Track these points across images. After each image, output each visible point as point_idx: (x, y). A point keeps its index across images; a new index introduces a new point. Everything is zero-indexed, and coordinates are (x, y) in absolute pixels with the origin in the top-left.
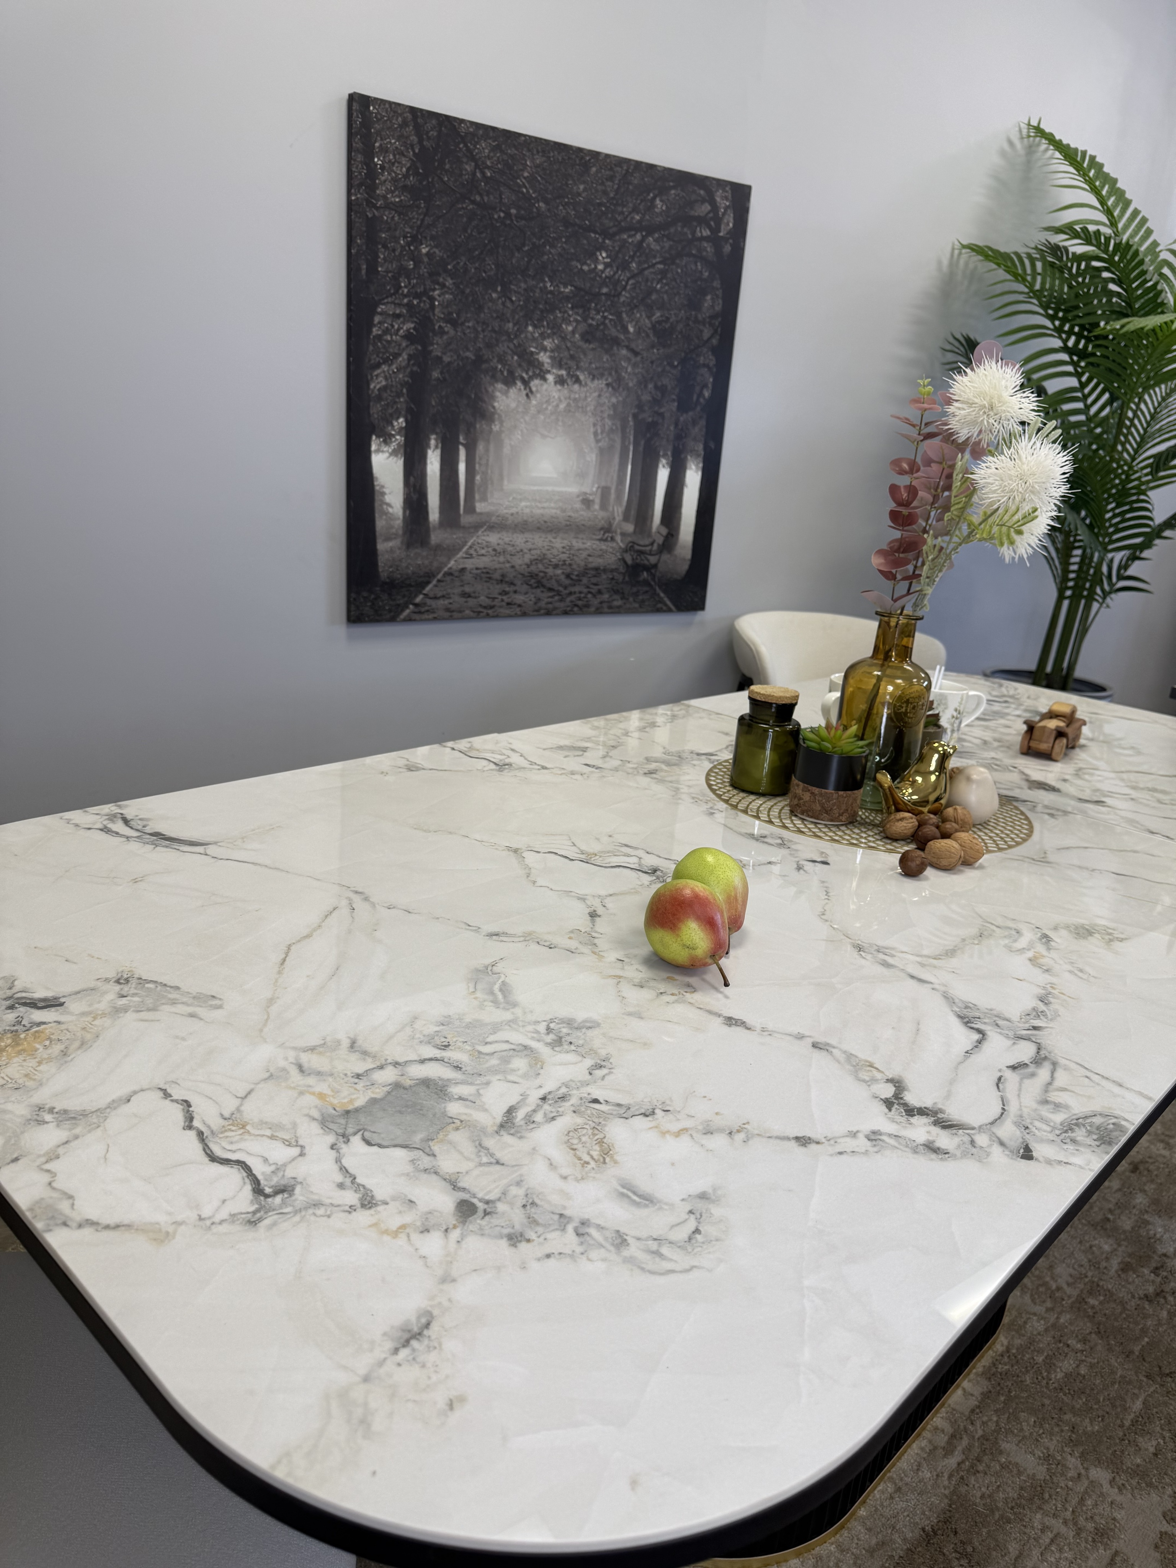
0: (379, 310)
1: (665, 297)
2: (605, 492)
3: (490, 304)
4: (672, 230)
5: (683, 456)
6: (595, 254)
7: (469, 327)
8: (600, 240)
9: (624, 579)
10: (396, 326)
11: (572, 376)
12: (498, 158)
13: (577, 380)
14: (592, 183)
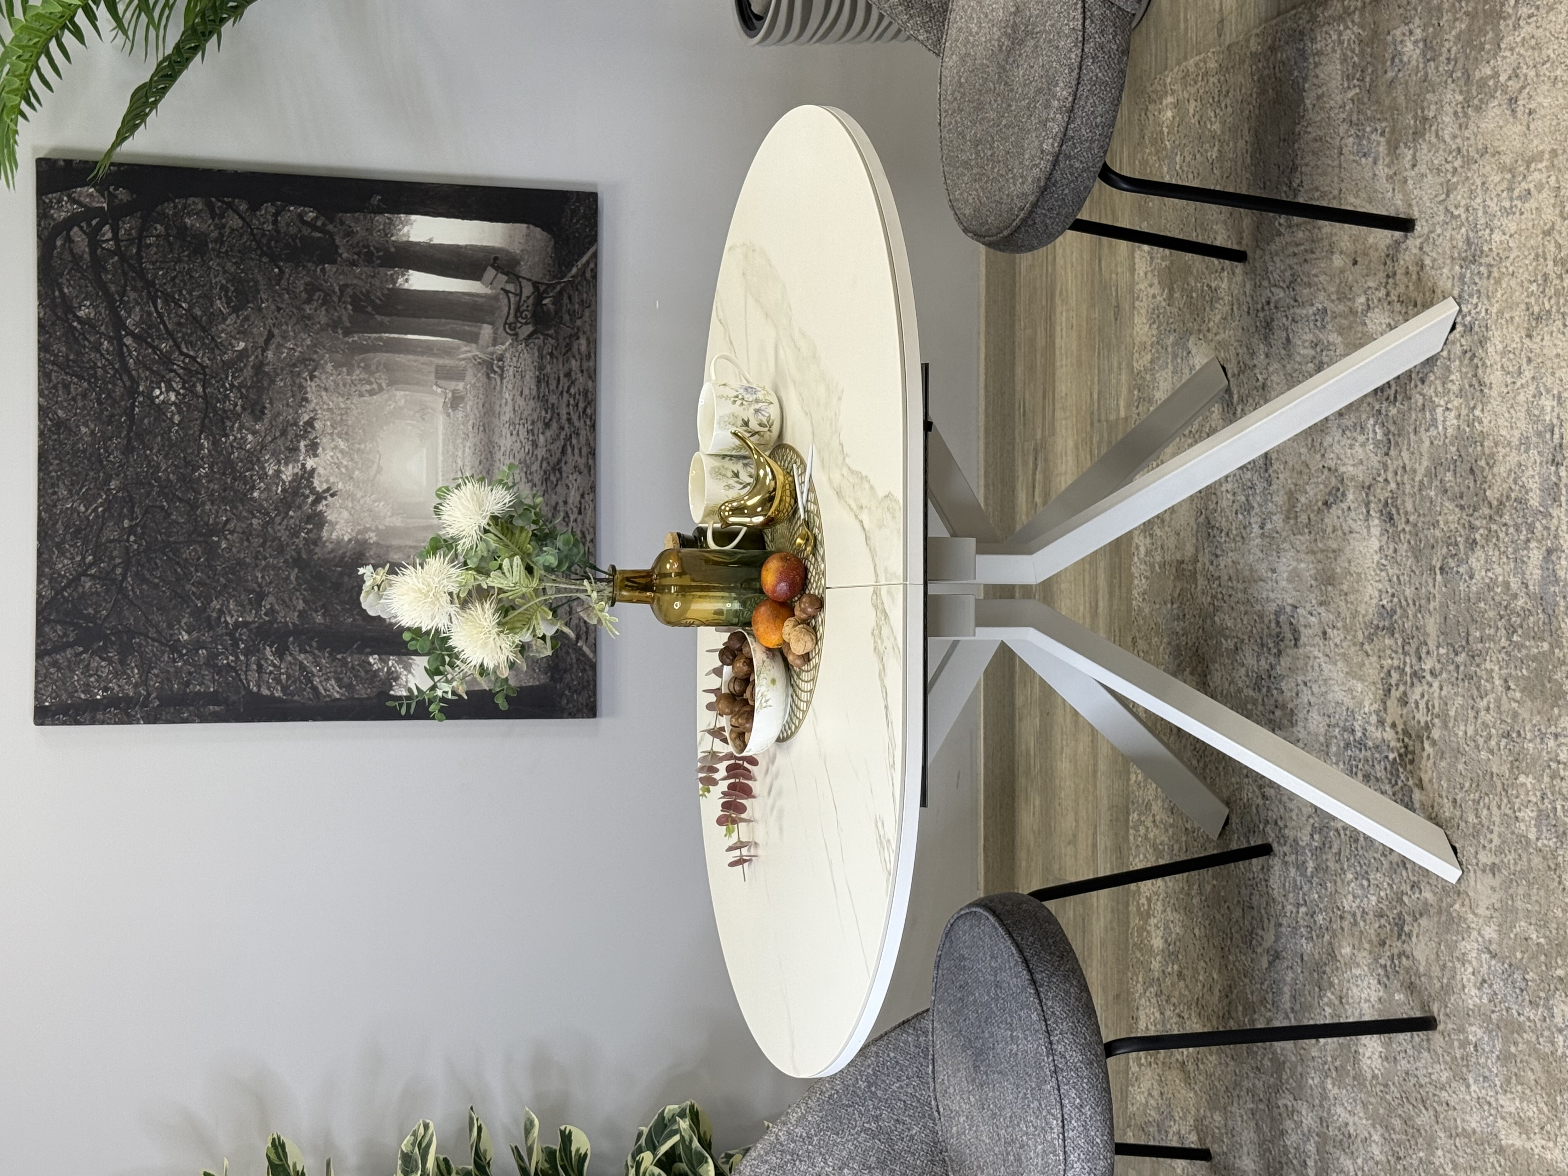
0: (255, 689)
1: (194, 294)
2: (444, 374)
3: (234, 550)
4: (113, 288)
5: (393, 250)
6: (158, 405)
7: (263, 577)
8: (141, 399)
9: (551, 336)
10: (271, 668)
11: (306, 431)
12: (71, 546)
13: (310, 423)
14: (75, 415)
